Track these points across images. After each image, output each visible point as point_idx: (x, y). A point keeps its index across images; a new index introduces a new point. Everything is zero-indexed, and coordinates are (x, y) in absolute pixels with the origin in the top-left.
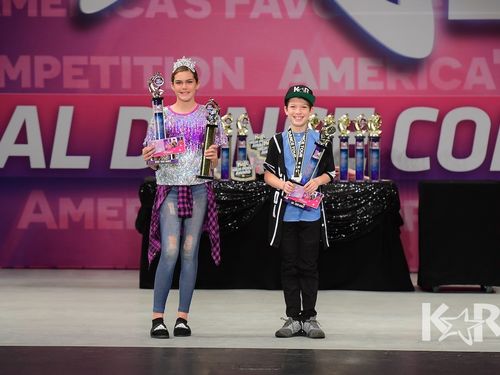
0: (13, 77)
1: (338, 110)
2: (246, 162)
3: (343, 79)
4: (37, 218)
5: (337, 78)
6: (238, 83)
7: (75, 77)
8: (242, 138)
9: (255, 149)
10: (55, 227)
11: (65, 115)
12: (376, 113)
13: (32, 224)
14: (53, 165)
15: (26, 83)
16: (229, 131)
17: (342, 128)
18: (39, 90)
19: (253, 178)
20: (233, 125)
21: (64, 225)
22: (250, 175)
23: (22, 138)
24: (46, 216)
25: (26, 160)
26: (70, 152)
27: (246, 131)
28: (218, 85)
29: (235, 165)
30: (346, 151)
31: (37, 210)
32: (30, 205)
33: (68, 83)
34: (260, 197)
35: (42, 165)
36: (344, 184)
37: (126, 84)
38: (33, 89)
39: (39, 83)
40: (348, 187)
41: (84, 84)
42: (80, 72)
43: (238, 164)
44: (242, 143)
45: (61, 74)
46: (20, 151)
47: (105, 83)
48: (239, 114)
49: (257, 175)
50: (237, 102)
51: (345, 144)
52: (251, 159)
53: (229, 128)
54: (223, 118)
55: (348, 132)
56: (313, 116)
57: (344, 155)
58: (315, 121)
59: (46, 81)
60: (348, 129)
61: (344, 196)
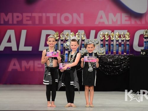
0: (6, 20)
1: (115, 31)
2: (84, 49)
3: (117, 20)
4: (14, 67)
5: (115, 20)
6: (82, 22)
7: (27, 20)
8: (83, 40)
10: (20, 70)
11: (24, 33)
12: (128, 32)
13: (13, 70)
14: (20, 50)
15: (10, 22)
17: (117, 37)
18: (15, 25)
21: (23, 70)
23: (9, 41)
24: (17, 67)
25: (11, 48)
26: (25, 45)
27: (84, 38)
28: (75, 23)
30: (118, 45)
31: (14, 65)
32: (12, 63)
33: (25, 22)
35: (16, 50)
36: (117, 56)
37: (44, 22)
38: (13, 24)
39: (15, 22)
40: (119, 57)
41: (30, 22)
42: (28, 18)
43: (82, 49)
44: (83, 42)
45: (22, 19)
46: (9, 45)
48: (82, 32)
50: (81, 28)
51: (117, 42)
53: (79, 37)
54: (77, 34)
55: (119, 38)
56: (107, 33)
57: (117, 46)
58: (108, 35)
59: (17, 22)
60: (119, 37)
61: (117, 60)
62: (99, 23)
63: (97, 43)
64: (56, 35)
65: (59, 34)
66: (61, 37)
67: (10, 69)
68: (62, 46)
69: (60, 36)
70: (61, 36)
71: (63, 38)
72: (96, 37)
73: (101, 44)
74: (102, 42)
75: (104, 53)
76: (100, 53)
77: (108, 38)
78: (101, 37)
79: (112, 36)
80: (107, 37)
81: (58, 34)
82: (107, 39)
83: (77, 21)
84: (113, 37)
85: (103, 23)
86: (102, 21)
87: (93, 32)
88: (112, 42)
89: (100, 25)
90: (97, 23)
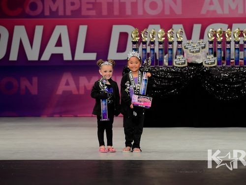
0: (54, 9)
1: (234, 25)
2: (182, 56)
3: (237, 8)
4: (67, 88)
5: (233, 7)
6: (178, 11)
7: (88, 9)
8: (180, 43)
9: (187, 48)
10: (77, 93)
11: (83, 30)
13: (64, 92)
14: (76, 58)
15: (61, 13)
16: (172, 39)
17: (236, 36)
18: (68, 17)
19: (186, 65)
20: (174, 35)
21: (82, 92)
22: (184, 63)
23: (59, 44)
24: (72, 87)
25: (61, 55)
26: (86, 51)
27: (182, 39)
28: (167, 12)
29: (176, 58)
30: (238, 49)
31: (67, 84)
32: (63, 81)
33: (84, 12)
34: (190, 75)
35: (70, 58)
36: (237, 67)
37: (116, 13)
38: (65, 16)
39: (68, 13)
40: (239, 69)
41: (93, 13)
42: (91, 6)
43: (178, 57)
44: (180, 45)
45: (80, 8)
46: (58, 50)
47: (105, 12)
48: (178, 28)
49: (188, 63)
50: (178, 22)
51: (237, 45)
52: (185, 54)
53: (172, 37)
54: (169, 31)
55: (239, 38)
56: (220, 29)
57: (237, 51)
58: (221, 32)
59: (72, 11)
60: (239, 36)
61: (237, 75)
62: (208, 11)
63: (202, 46)
64: (134, 34)
65: (140, 32)
66: (143, 37)
67: (60, 92)
68: (144, 52)
69: (140, 36)
70: (142, 35)
71: (146, 39)
72: (202, 37)
73: (210, 49)
74: (211, 45)
75: (214, 63)
76: (208, 64)
77: (222, 38)
78: (210, 37)
79: (228, 35)
80: (220, 37)
81: (137, 33)
82: (220, 39)
83: (171, 10)
84: (230, 37)
85: (215, 11)
86: (212, 8)
87: (197, 28)
88: (229, 45)
89: (209, 16)
90: (204, 12)
